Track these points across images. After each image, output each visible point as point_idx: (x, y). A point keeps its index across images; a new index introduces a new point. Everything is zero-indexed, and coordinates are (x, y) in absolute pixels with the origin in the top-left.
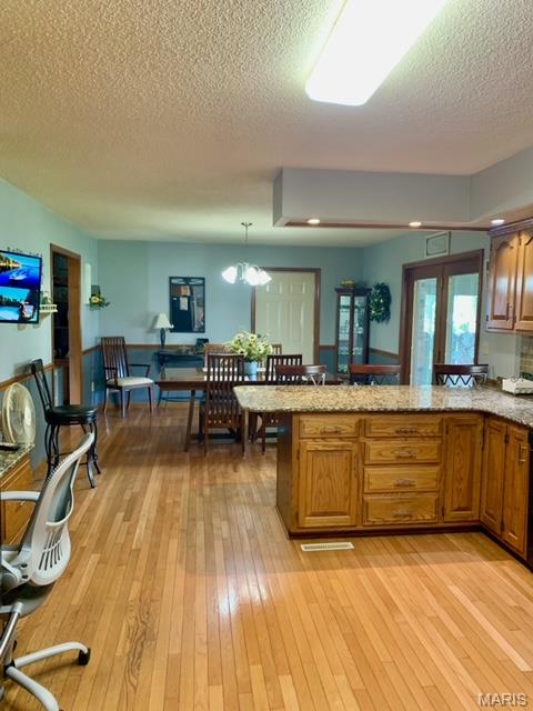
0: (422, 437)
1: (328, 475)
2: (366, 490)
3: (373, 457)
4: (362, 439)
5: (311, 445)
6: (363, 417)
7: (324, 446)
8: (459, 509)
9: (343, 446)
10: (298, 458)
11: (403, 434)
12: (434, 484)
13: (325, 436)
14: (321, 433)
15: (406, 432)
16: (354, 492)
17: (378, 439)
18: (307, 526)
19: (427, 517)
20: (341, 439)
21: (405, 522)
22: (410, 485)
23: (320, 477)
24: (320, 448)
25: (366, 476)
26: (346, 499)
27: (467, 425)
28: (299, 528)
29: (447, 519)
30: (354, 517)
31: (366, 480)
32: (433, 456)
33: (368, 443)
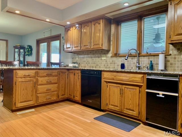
0: (53, 76)
1: (26, 89)
2: (38, 93)
3: (40, 82)
4: (37, 77)
5: (20, 80)
6: (37, 71)
7: (25, 80)
8: (62, 95)
9: (31, 80)
10: (16, 84)
11: (48, 75)
12: (56, 89)
13: (25, 76)
14: (24, 76)
15: (49, 75)
16: (34, 93)
17: (41, 77)
18: (18, 106)
19: (55, 98)
20: (30, 77)
21: (49, 101)
22: (50, 90)
23: (23, 90)
24: (24, 81)
25: (38, 88)
26: (32, 96)
27: (64, 73)
28: (16, 107)
29: (60, 98)
30: (34, 101)
31: (38, 90)
32: (56, 81)
33: (38, 78)
